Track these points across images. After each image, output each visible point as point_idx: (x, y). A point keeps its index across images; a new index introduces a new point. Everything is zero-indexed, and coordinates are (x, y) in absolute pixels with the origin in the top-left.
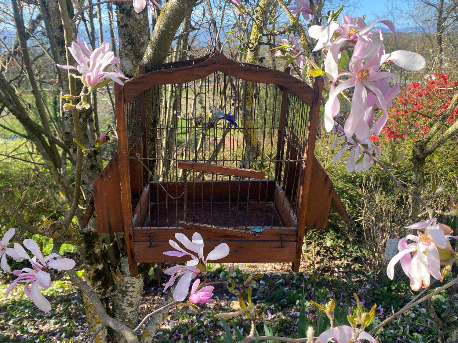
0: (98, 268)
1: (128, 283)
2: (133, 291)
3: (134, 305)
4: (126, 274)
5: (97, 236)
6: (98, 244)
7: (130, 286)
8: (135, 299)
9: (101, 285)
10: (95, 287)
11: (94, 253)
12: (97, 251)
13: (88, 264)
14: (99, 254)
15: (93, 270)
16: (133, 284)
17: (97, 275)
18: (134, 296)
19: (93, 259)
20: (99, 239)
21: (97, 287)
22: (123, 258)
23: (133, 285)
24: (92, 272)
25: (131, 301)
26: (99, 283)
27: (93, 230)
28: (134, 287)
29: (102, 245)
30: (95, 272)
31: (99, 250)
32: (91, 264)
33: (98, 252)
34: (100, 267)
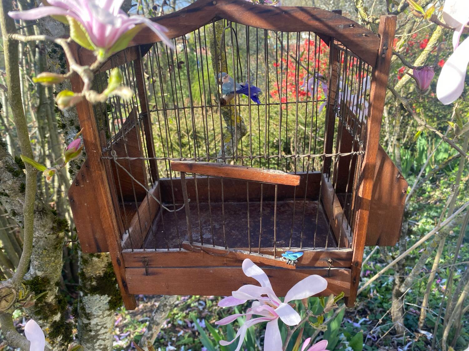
0: (54, 320)
1: (98, 325)
2: (106, 333)
3: (108, 348)
4: (94, 315)
5: (48, 280)
6: (50, 290)
7: (101, 328)
8: (109, 340)
9: (62, 339)
10: (54, 345)
11: (46, 303)
12: (50, 299)
13: (40, 319)
14: (53, 303)
15: (49, 325)
16: (105, 324)
17: (55, 329)
18: (107, 338)
19: (47, 312)
20: (52, 283)
21: (57, 344)
22: (86, 297)
23: (105, 326)
24: (47, 328)
25: (105, 345)
26: (59, 339)
27: (39, 274)
28: (106, 328)
29: (56, 289)
30: (52, 326)
31: (52, 297)
32: (46, 318)
33: (52, 300)
34: (57, 317)
